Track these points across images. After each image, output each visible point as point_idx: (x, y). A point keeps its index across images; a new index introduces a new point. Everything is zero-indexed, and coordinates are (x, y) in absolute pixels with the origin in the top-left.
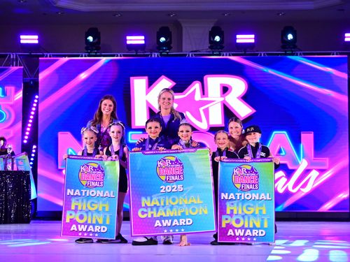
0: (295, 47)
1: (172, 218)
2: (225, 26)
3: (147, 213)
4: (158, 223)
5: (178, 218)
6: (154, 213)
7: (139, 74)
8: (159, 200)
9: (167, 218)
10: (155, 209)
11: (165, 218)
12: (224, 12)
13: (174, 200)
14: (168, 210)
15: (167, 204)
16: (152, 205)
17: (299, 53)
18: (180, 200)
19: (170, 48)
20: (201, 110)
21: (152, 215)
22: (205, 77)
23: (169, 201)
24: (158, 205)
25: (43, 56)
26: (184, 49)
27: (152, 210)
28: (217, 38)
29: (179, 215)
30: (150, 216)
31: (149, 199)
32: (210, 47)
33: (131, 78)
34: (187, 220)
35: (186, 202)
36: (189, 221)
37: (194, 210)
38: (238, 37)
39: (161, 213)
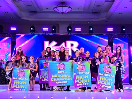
0: (93, 32)
1: (61, 81)
2: (72, 25)
4: (57, 83)
5: (63, 81)
6: (56, 79)
8: (57, 76)
9: (60, 81)
10: (56, 78)
11: (59, 81)
13: (62, 76)
14: (60, 79)
15: (60, 77)
17: (94, 34)
19: (56, 32)
21: (55, 80)
22: (66, 41)
23: (60, 76)
25: (17, 34)
26: (60, 32)
27: (55, 79)
28: (70, 29)
29: (63, 80)
30: (54, 80)
31: (54, 75)
32: (68, 32)
33: (44, 41)
34: (66, 82)
35: (65, 76)
37: (68, 79)
38: (76, 29)
39: (58, 79)
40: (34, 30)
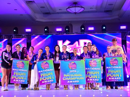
0: (106, 31)
1: (73, 80)
2: (85, 25)
3: (65, 79)
5: (75, 80)
6: (68, 79)
7: (60, 40)
8: (69, 75)
9: (72, 80)
10: (68, 78)
11: (71, 80)
12: (84, 21)
13: (73, 75)
14: (72, 78)
15: (71, 76)
16: (67, 76)
17: (107, 32)
18: (75, 75)
19: (69, 32)
20: (78, 49)
21: (67, 79)
22: (79, 40)
23: (72, 75)
24: (69, 76)
25: (32, 35)
26: (73, 32)
27: (67, 78)
28: (83, 29)
30: (66, 80)
31: (66, 74)
32: (81, 31)
34: (77, 81)
35: (77, 75)
36: (78, 81)
37: (79, 78)
38: (89, 28)
39: (70, 79)
40: (48, 31)
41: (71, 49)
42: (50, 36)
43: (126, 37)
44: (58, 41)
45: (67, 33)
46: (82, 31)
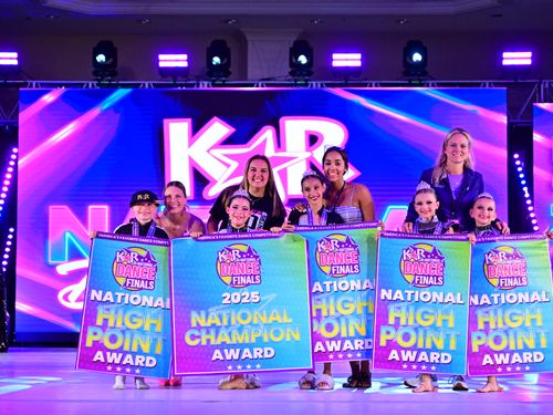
0: (425, 73)
1: (242, 346)
2: (315, 39)
3: (199, 337)
4: (217, 355)
5: (251, 346)
6: (212, 336)
8: (220, 317)
9: (234, 346)
10: (213, 332)
11: (229, 347)
12: (312, 17)
13: (244, 317)
14: (235, 333)
15: (233, 322)
16: (209, 324)
17: (431, 82)
18: (256, 316)
19: (227, 74)
21: (208, 341)
22: (281, 120)
23: (236, 318)
24: (218, 324)
25: (25, 85)
26: (250, 75)
27: (208, 333)
28: (303, 59)
29: (253, 340)
30: (204, 343)
31: (203, 313)
32: (291, 73)
34: (266, 349)
35: (264, 320)
36: (268, 352)
37: (277, 333)
38: (335, 56)
39: (223, 338)
40: (115, 64)
41: (234, 165)
42: (120, 93)
43: (531, 109)
44: (165, 121)
45: (219, 77)
46: (297, 69)
